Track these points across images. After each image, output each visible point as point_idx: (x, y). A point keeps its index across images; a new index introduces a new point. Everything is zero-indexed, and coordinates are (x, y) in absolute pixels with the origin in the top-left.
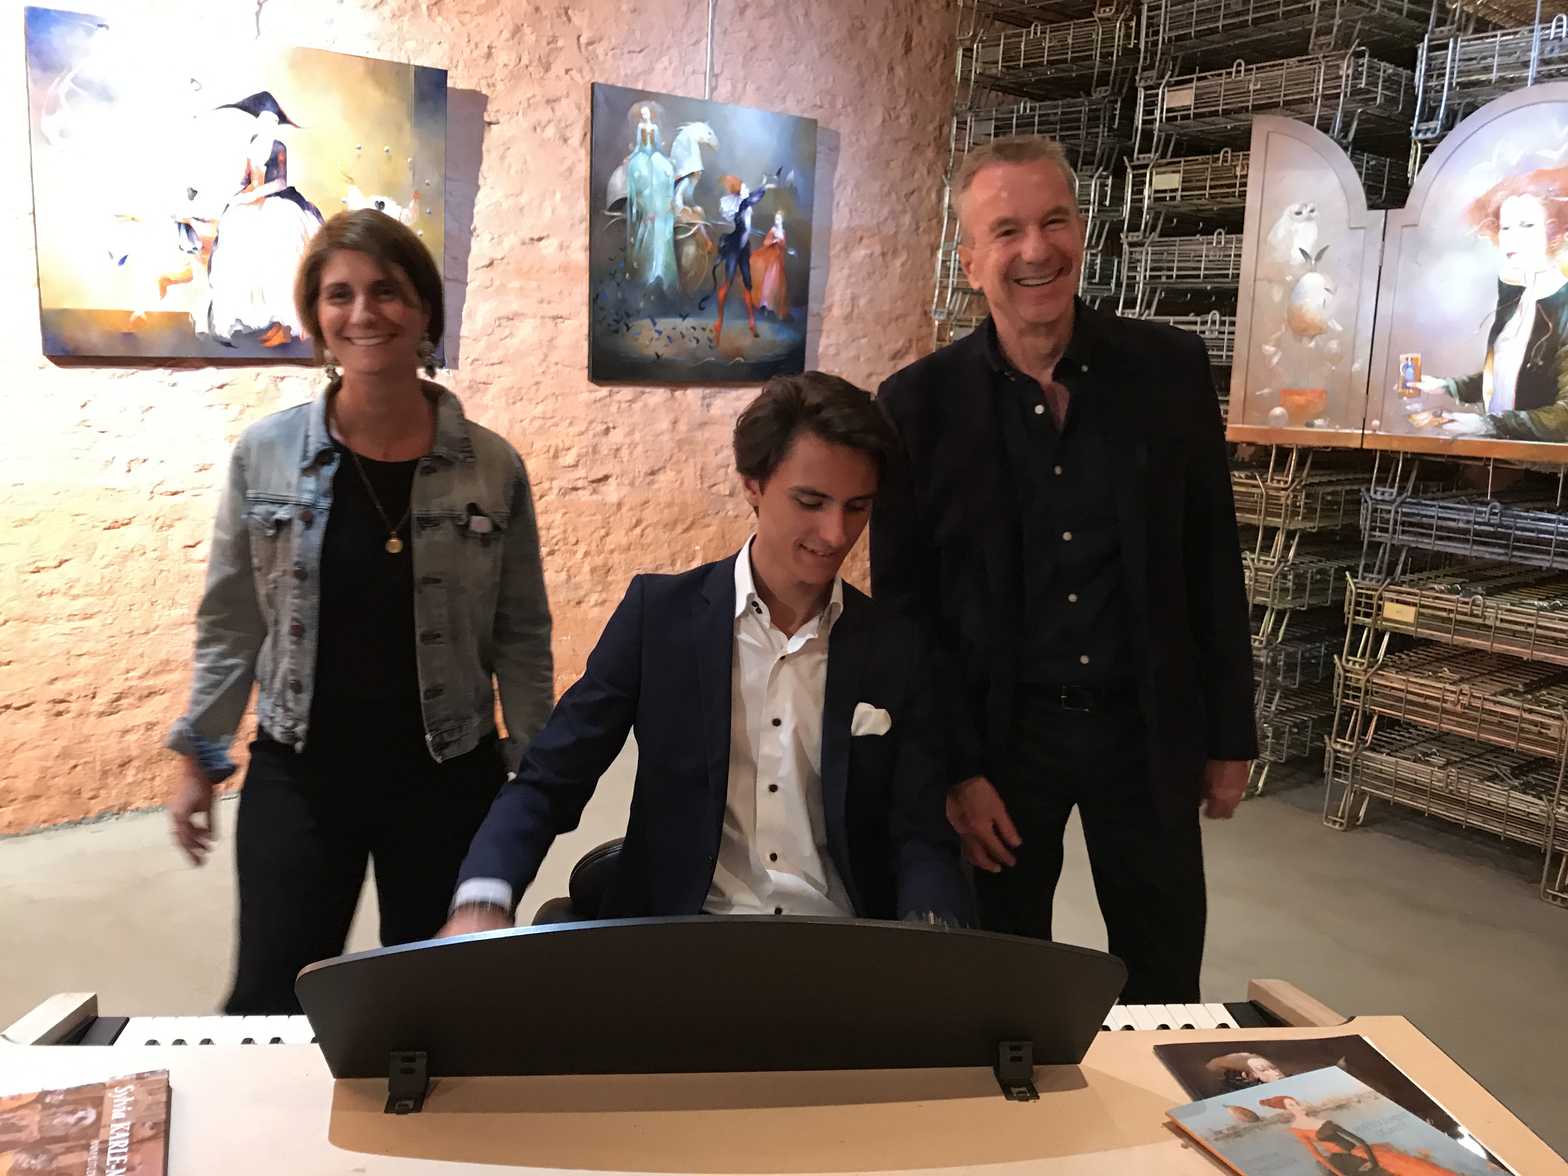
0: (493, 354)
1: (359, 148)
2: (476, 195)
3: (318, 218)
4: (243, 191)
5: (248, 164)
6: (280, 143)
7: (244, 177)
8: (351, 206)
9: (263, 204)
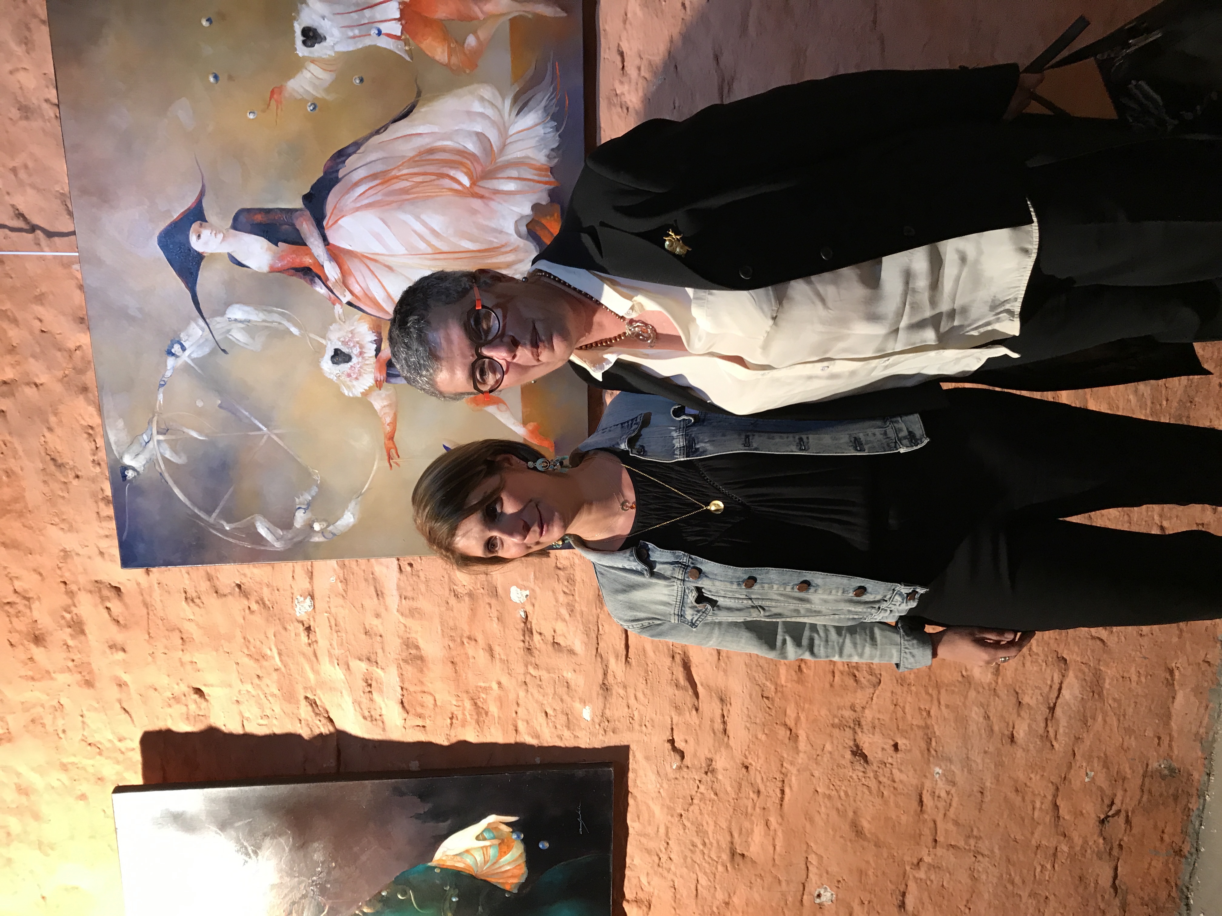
3: (350, 155)
4: (324, 281)
5: (281, 271)
6: (236, 219)
7: (301, 278)
8: (320, 94)
9: (339, 248)
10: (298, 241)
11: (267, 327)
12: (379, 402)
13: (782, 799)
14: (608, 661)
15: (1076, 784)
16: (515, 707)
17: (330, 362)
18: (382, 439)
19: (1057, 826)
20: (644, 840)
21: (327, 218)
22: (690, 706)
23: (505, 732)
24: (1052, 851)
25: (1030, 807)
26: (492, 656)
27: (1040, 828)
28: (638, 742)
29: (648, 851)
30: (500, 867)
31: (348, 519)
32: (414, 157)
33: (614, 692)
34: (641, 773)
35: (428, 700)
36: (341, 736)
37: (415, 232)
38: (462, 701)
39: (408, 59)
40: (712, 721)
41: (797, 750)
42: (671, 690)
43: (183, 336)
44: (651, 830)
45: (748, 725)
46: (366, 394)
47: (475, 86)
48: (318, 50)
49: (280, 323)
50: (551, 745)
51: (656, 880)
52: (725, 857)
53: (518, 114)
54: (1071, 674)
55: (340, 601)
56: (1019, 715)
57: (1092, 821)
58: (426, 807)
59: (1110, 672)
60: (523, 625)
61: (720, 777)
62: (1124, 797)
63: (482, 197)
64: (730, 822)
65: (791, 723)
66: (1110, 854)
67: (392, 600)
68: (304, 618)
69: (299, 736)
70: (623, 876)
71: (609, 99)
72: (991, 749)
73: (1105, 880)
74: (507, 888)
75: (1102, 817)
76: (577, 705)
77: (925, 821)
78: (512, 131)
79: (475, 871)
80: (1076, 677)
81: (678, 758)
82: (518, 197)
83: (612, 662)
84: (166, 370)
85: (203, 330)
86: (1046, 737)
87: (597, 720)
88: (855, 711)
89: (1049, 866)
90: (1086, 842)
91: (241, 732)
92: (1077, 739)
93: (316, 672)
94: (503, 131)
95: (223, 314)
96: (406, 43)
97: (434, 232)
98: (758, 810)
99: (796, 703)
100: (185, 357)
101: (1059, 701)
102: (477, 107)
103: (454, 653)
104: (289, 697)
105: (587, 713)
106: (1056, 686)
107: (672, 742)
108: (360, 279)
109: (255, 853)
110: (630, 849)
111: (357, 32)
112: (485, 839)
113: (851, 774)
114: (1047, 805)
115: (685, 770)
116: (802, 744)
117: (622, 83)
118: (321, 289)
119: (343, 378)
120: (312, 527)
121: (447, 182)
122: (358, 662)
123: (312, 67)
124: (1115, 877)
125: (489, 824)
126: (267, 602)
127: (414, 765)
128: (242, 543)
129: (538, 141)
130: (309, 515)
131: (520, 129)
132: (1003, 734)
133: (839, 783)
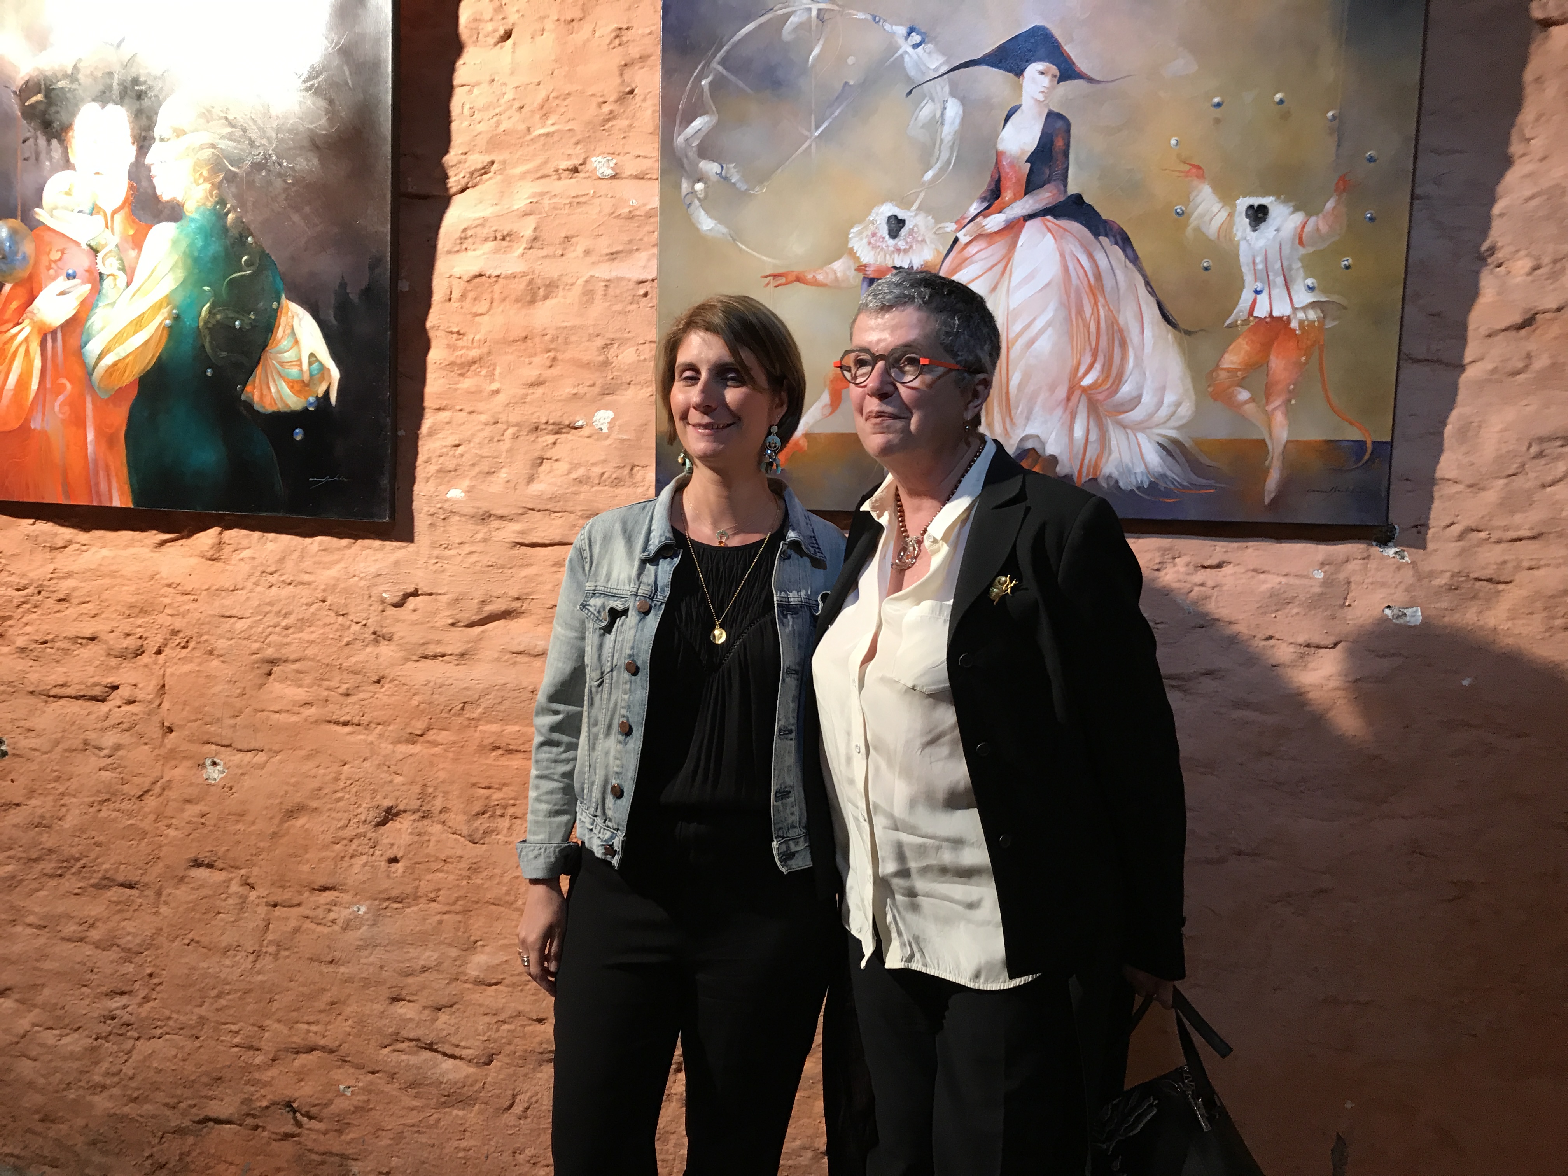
0: (1518, 518)
1: (1219, 105)
2: (1500, 176)
3: (1124, 250)
4: (984, 213)
5: (998, 163)
6: (1060, 116)
7: (989, 186)
8: (1194, 221)
9: (1021, 232)
10: (1031, 186)
11: (935, 144)
12: (841, 267)
13: (337, 723)
14: (518, 521)
15: (337, 1074)
16: (468, 408)
17: (890, 214)
18: (797, 269)
19: (287, 1050)
20: (296, 555)
21: (1055, 221)
22: (457, 617)
23: (439, 396)
24: (255, 1044)
25: (312, 1019)
26: (532, 385)
27: (286, 1031)
28: (418, 553)
29: (282, 560)
30: (274, 381)
31: (706, 223)
32: (1118, 324)
33: (479, 527)
34: (379, 555)
35: (482, 307)
36: (444, 201)
37: (1034, 319)
38: (479, 347)
39: (1228, 322)
40: (438, 642)
41: (397, 742)
42: (478, 595)
43: (930, 46)
44: (307, 564)
45: (431, 685)
46: (852, 253)
47: (1194, 397)
48: (1243, 222)
49: (938, 159)
50: (420, 449)
51: (245, 568)
52: (270, 652)
53: (1159, 444)
54: (472, 1070)
55: (608, 209)
56: (425, 1008)
57: (289, 1092)
58: (354, 295)
59: (472, 1116)
60: (567, 423)
61: (369, 649)
62: (318, 1131)
63: (1068, 399)
64: (312, 660)
65: (431, 736)
66: (248, 1115)
67: (605, 271)
68: (588, 167)
69: (446, 151)
70: (253, 529)
71: (1170, 549)
72: (384, 974)
73: (216, 1109)
74: (248, 388)
75: (295, 1105)
76: (466, 483)
77: (300, 893)
78: (1141, 437)
79: (271, 350)
80: (467, 1077)
81: (396, 600)
82: (1066, 440)
83: (516, 527)
84: (892, 25)
85: (936, 70)
86: (397, 1038)
87: (446, 506)
88: (441, 812)
89: (237, 1040)
90: (265, 1085)
91: (456, 82)
92: (393, 1076)
93: (523, 176)
94: (1141, 426)
95: (953, 94)
96: (1246, 322)
97: (1032, 342)
98: (326, 693)
99: (455, 743)
100: (906, 47)
101: (440, 1056)
102: (1170, 398)
103: (537, 340)
104: (495, 142)
105: (456, 493)
106: (457, 1052)
107: (415, 594)
108: (983, 254)
109: (308, 89)
110: (285, 539)
111: (1260, 266)
112: (310, 364)
113: (364, 805)
114: (313, 1039)
115: (380, 608)
116: (404, 749)
117: (1188, 564)
118: (974, 208)
119: (872, 228)
120: (699, 181)
121: (1087, 360)
122: (533, 227)
123: (1223, 215)
124: (218, 1121)
125: (329, 370)
126: (610, 124)
127: (404, 286)
128: (684, 98)
129: (1127, 465)
130: (715, 178)
131: (1142, 446)
132: (402, 988)
133: (354, 790)
